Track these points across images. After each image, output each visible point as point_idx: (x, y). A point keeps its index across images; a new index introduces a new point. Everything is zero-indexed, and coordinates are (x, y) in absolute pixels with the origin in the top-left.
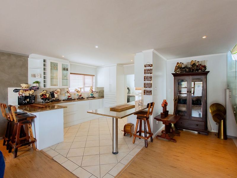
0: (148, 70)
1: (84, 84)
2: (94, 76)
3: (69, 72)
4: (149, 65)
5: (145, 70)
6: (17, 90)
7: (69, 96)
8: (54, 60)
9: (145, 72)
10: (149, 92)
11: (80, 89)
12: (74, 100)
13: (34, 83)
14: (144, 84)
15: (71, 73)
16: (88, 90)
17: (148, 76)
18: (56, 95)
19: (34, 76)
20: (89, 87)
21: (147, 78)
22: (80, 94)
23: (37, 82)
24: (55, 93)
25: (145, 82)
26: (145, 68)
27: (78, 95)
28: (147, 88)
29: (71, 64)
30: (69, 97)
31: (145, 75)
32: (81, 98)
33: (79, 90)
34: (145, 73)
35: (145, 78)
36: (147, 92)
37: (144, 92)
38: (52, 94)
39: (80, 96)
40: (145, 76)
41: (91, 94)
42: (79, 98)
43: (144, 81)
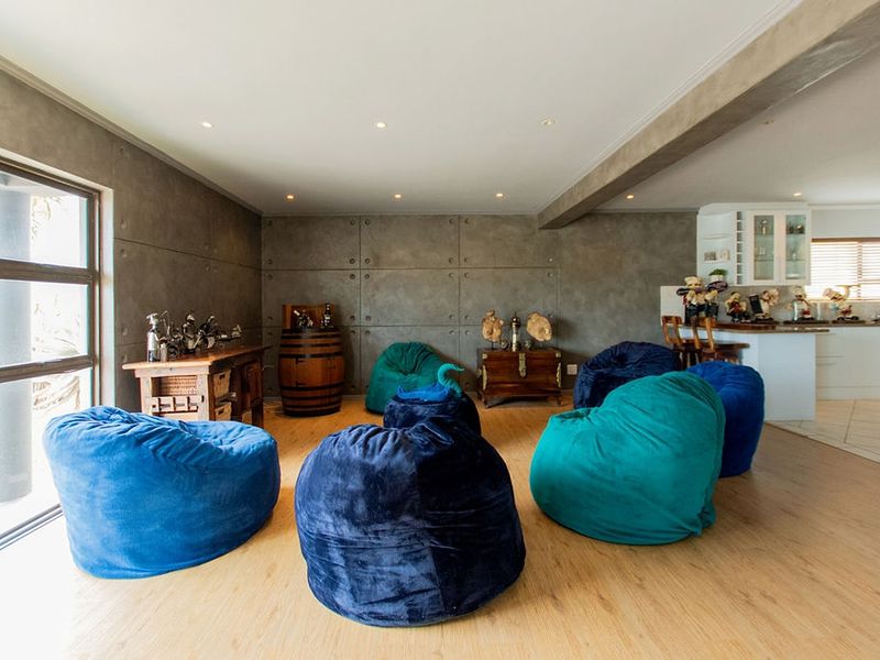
1: (860, 272)
3: (809, 233)
7: (806, 309)
8: (763, 209)
11: (843, 289)
12: (823, 321)
13: (713, 274)
15: (814, 240)
18: (765, 307)
19: (712, 256)
20: (876, 281)
22: (844, 306)
23: (720, 272)
24: (762, 301)
29: (813, 212)
30: (807, 313)
32: (849, 320)
33: (843, 293)
38: (755, 303)
39: (847, 312)
42: (843, 319)
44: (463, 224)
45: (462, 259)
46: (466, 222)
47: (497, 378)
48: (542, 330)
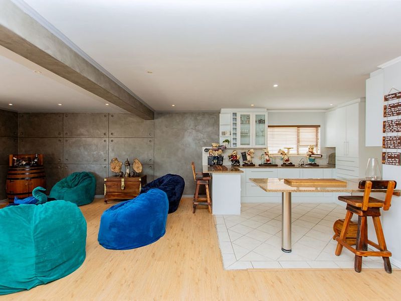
0: (393, 107)
1: (298, 141)
2: (319, 126)
3: (267, 124)
4: (395, 94)
5: (385, 109)
6: (207, 149)
7: (268, 159)
8: (245, 111)
9: (385, 113)
10: (395, 157)
11: (287, 149)
12: (276, 166)
13: (224, 142)
14: (384, 140)
15: (269, 126)
16: (304, 151)
17: (392, 121)
18: (248, 158)
19: (224, 133)
20: (306, 146)
21: (390, 126)
22: (286, 158)
23: (227, 141)
24: (247, 155)
25: (385, 135)
26: (386, 103)
27: (283, 159)
28: (389, 148)
29: (269, 113)
30: (268, 161)
31: (386, 119)
32: (288, 164)
33: (286, 152)
34: (385, 115)
35: (384, 126)
36: (389, 157)
37: (384, 158)
38: (244, 156)
39: (287, 160)
40: (384, 122)
41: (310, 160)
42: (285, 164)
43: (384, 132)
44: (110, 117)
45: (110, 134)
46: (112, 116)
47: (111, 190)
48: (138, 167)
